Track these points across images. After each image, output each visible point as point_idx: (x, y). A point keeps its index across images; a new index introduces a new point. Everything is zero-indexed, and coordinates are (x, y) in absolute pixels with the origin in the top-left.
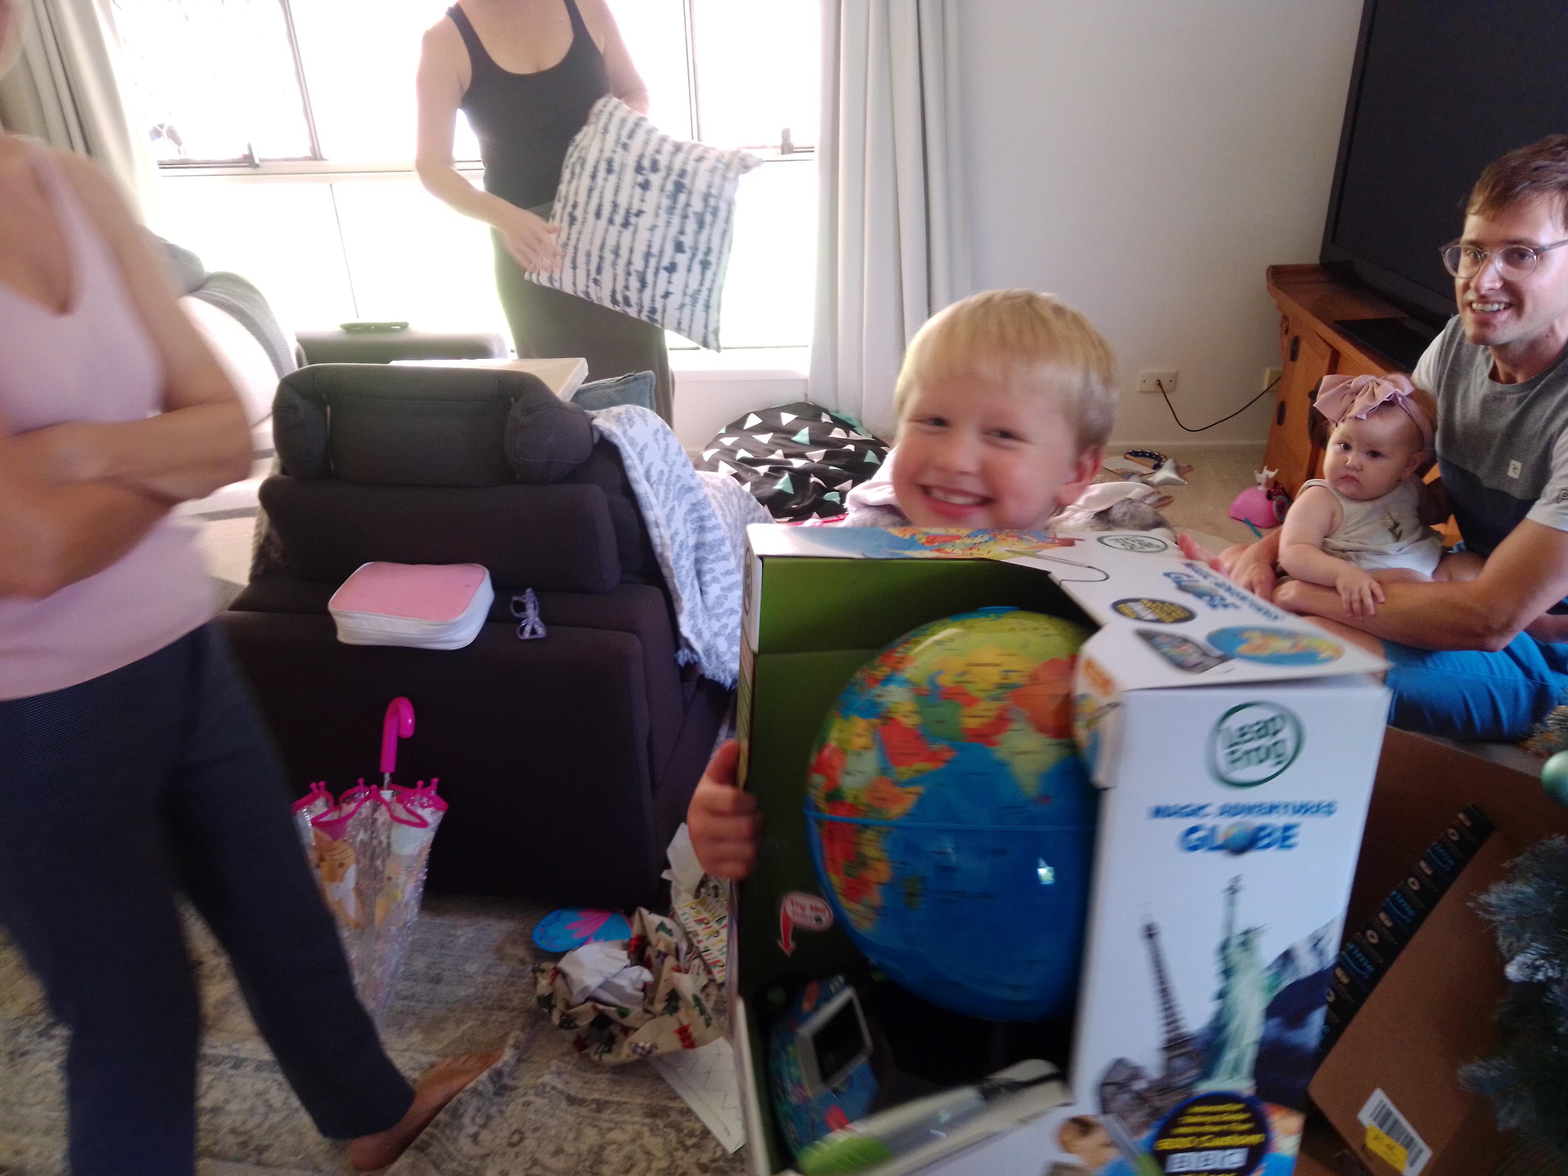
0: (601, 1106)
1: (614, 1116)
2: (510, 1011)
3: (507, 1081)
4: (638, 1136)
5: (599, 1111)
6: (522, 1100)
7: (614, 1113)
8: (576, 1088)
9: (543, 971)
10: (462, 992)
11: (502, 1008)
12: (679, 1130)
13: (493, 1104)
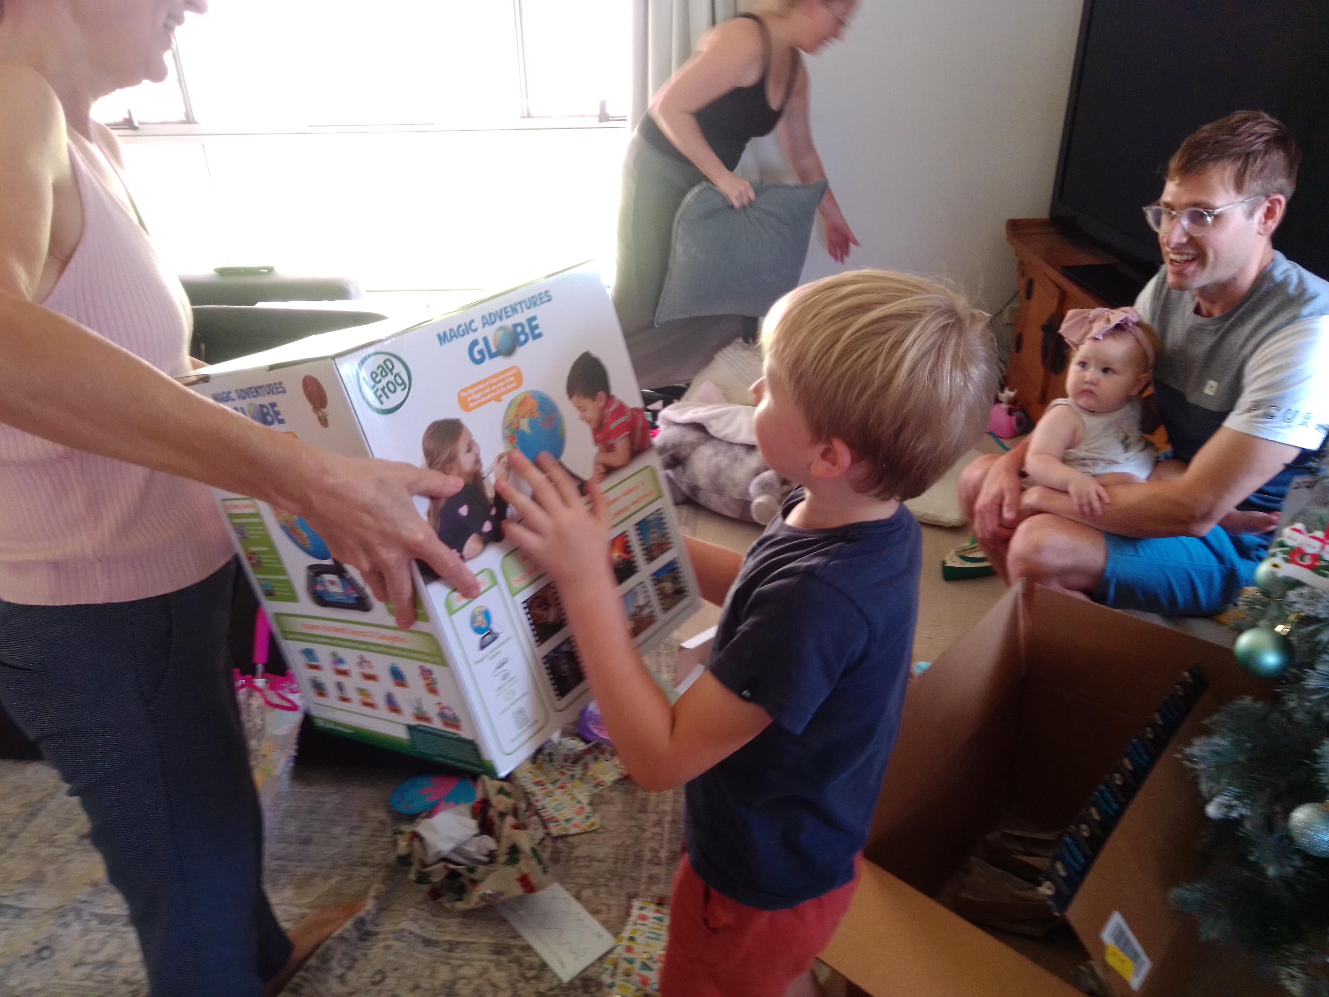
0: (452, 946)
1: (463, 954)
2: (373, 866)
3: (370, 927)
4: (485, 971)
5: (450, 950)
6: (383, 944)
7: (465, 951)
8: (431, 932)
9: (401, 833)
10: (329, 852)
11: (365, 864)
12: (521, 965)
13: (357, 948)
